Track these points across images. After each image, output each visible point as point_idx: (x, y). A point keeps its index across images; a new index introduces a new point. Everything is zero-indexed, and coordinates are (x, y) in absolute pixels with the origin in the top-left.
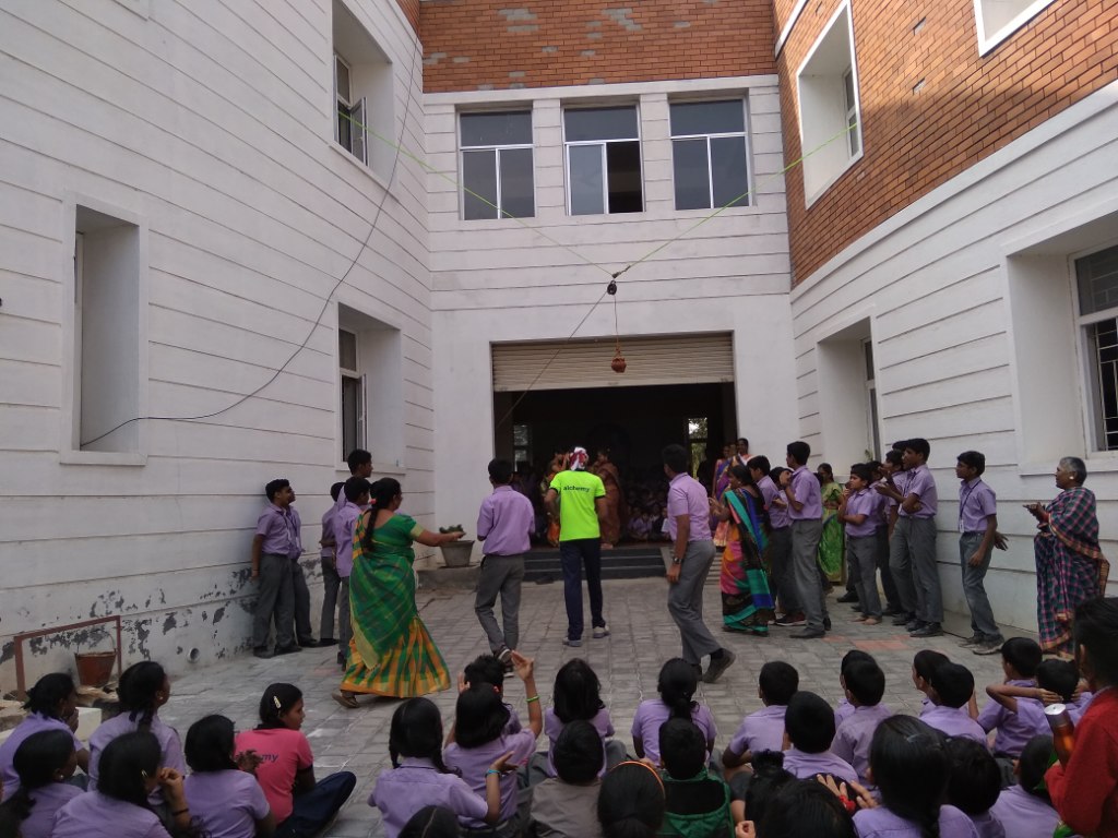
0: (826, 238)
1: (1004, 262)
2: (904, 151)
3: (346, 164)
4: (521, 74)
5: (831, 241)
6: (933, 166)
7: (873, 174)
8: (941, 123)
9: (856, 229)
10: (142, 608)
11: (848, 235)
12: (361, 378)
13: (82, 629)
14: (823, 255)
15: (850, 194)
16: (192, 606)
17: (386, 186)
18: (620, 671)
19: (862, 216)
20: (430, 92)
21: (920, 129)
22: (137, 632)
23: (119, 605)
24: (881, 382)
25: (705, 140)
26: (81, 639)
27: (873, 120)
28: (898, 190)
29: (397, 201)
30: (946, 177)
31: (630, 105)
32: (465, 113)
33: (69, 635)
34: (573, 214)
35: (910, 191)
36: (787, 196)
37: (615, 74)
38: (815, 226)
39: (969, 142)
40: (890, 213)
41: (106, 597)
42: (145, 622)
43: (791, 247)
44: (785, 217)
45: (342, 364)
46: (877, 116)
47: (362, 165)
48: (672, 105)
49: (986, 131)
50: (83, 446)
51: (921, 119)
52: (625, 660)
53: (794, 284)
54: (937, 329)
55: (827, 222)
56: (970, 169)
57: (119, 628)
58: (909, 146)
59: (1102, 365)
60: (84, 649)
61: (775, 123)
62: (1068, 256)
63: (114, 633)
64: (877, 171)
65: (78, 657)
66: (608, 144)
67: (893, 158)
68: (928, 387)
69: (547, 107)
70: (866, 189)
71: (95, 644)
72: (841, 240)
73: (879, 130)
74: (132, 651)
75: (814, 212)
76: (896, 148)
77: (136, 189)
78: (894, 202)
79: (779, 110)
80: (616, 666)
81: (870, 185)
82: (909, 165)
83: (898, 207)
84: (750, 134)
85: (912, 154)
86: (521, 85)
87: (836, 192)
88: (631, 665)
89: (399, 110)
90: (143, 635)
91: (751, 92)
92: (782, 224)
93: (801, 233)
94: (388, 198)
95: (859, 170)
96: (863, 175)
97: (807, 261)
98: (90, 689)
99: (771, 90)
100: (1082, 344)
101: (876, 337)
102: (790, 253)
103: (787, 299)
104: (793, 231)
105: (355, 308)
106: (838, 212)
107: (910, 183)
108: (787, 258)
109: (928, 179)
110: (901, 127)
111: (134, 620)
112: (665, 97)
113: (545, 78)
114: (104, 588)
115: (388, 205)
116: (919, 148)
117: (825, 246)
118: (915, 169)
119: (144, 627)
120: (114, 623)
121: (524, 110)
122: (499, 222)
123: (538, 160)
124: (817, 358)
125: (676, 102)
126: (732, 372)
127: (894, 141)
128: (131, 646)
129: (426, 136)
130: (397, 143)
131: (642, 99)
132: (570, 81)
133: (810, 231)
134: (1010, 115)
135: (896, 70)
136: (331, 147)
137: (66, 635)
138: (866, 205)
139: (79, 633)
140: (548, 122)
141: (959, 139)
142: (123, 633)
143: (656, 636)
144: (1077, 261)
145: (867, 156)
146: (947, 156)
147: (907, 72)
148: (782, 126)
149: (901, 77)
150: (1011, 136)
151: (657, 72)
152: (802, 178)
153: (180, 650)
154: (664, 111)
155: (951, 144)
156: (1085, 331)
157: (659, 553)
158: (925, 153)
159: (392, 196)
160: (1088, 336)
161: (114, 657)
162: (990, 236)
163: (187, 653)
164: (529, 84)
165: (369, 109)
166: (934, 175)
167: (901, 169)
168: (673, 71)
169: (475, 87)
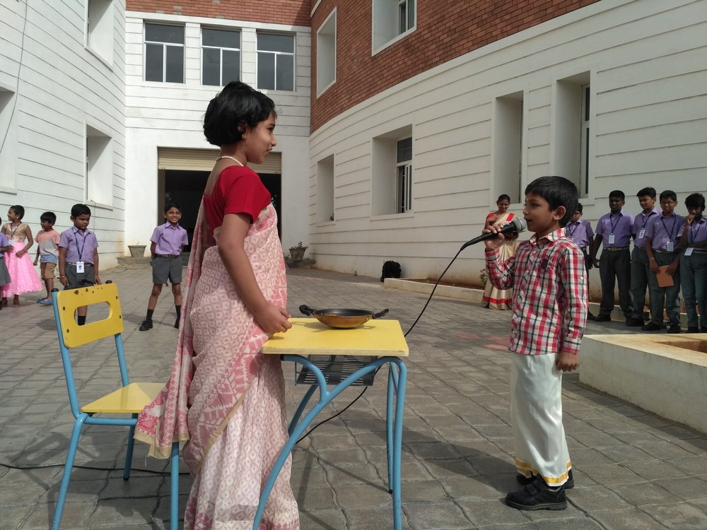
2: (348, 85)
3: (91, 56)
4: (180, 8)
6: (356, 95)
7: (339, 92)
8: (360, 78)
14: (321, 122)
15: (331, 98)
19: (334, 109)
20: (130, 10)
21: (354, 79)
25: (274, 54)
27: (340, 68)
28: (346, 102)
29: (112, 71)
30: (359, 101)
31: (237, 32)
32: (148, 24)
34: (203, 85)
35: (349, 103)
36: (311, 90)
37: (230, 15)
39: (367, 89)
40: (343, 110)
43: (311, 114)
44: (309, 99)
48: (258, 35)
49: (371, 87)
53: (312, 132)
55: (323, 107)
56: (366, 100)
62: (395, 140)
66: (224, 51)
67: (345, 87)
69: (193, 26)
70: (336, 97)
72: (327, 117)
73: (342, 73)
75: (321, 100)
76: (346, 83)
78: (344, 106)
84: (296, 55)
85: (351, 88)
86: (180, 13)
87: (326, 95)
91: (298, 34)
93: (315, 109)
95: (335, 88)
97: (316, 123)
99: (307, 35)
100: (397, 174)
101: (335, 163)
102: (311, 117)
103: (308, 139)
104: (312, 107)
105: (93, 127)
106: (327, 104)
107: (349, 100)
108: (309, 119)
109: (354, 100)
110: (348, 75)
112: (255, 30)
116: (353, 86)
117: (322, 118)
118: (351, 95)
121: (181, 27)
122: (164, 84)
123: (187, 53)
124: (316, 170)
126: (280, 170)
127: (346, 80)
129: (126, 34)
131: (243, 30)
132: (206, 16)
133: (318, 109)
134: (378, 83)
135: (349, 50)
136: (86, 49)
138: (336, 104)
140: (193, 35)
144: (398, 142)
145: (337, 83)
146: (360, 93)
147: (352, 52)
150: (377, 91)
151: (251, 16)
152: (316, 83)
154: (254, 38)
155: (362, 88)
156: (398, 169)
158: (354, 89)
159: (110, 69)
160: (400, 171)
164: (184, 14)
167: (347, 93)
168: (259, 17)
169: (154, 11)
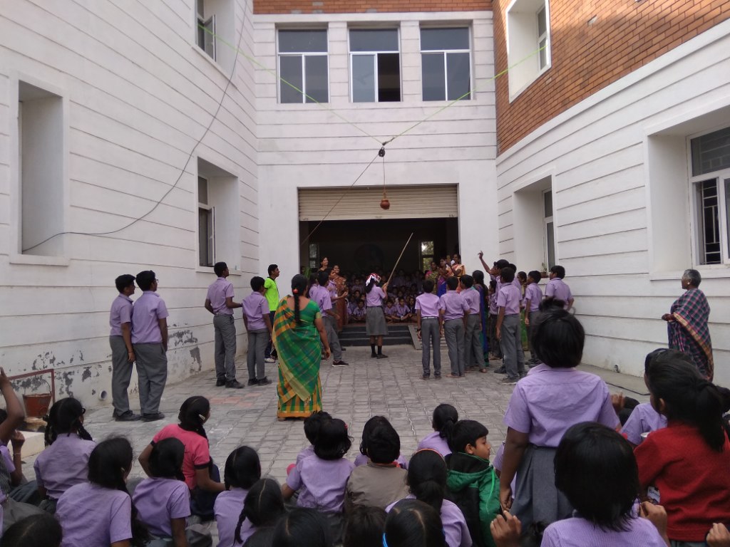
0: (523, 122)
1: (646, 140)
2: (580, 64)
3: (203, 61)
4: (320, 4)
5: (526, 124)
6: (599, 75)
7: (557, 80)
8: (606, 46)
9: (544, 116)
10: (68, 364)
11: (538, 121)
12: (211, 210)
13: (27, 378)
14: (521, 133)
15: (541, 93)
16: (102, 362)
17: (229, 77)
18: (394, 406)
19: (549, 107)
20: (258, 13)
21: (592, 50)
22: (64, 380)
23: (52, 361)
24: (557, 218)
25: (443, 54)
26: (26, 385)
27: (559, 42)
28: (575, 91)
29: (236, 88)
30: (608, 82)
31: (394, 28)
32: (282, 29)
33: (18, 382)
34: (354, 101)
35: (583, 91)
36: (496, 94)
37: (384, 6)
38: (515, 114)
39: (626, 59)
40: (568, 106)
41: (43, 356)
42: (70, 373)
43: (497, 128)
44: (494, 108)
45: (200, 200)
46: (562, 41)
47: (212, 61)
48: (422, 30)
49: (638, 51)
50: (23, 252)
51: (593, 43)
52: (395, 398)
53: (499, 153)
54: (597, 183)
55: (524, 111)
56: (624, 78)
57: (53, 377)
58: (584, 61)
59: (705, 209)
60: (29, 392)
61: (489, 44)
62: (686, 137)
63: (49, 381)
64: (560, 78)
65: (25, 397)
66: (379, 55)
67: (572, 69)
68: (590, 222)
69: (338, 26)
70: (552, 90)
71: (36, 388)
72: (533, 124)
73: (563, 50)
74: (62, 393)
75: (515, 105)
76: (575, 62)
77: (61, 71)
78: (571, 98)
79: (492, 36)
80: (390, 403)
81: (556, 87)
82: (582, 74)
83: (574, 102)
84: (473, 51)
85: (585, 66)
86: (321, 11)
87: (530, 92)
88: (400, 402)
89: (238, 25)
90: (69, 382)
91: (475, 22)
92: (492, 113)
93: (506, 119)
94: (230, 85)
95: (548, 76)
96: (550, 80)
97: (509, 138)
98: (35, 419)
99: (488, 22)
100: (693, 195)
101: (555, 189)
102: (497, 132)
103: (494, 163)
104: (499, 117)
105: (209, 161)
106: (532, 105)
107: (583, 86)
108: (494, 136)
109: (596, 84)
110: (578, 48)
111: (62, 372)
112: (418, 24)
113: (337, 7)
114: (41, 350)
115: (230, 91)
116: (590, 63)
117: (522, 127)
118: (587, 77)
119: (69, 377)
120: (50, 374)
121: (322, 29)
122: (304, 105)
123: (331, 63)
124: (514, 203)
125: (425, 27)
126: (457, 211)
127: (573, 57)
128: (61, 390)
129: (255, 45)
130: (236, 47)
131: (402, 24)
132: (354, 11)
133: (512, 117)
134: (655, 41)
135: (577, 9)
136: (193, 48)
137: (16, 382)
138: (551, 100)
139: (25, 381)
140: (338, 38)
141: (619, 56)
142: (56, 381)
143: (412, 383)
144: (692, 141)
145: (554, 67)
146: (610, 68)
147: (584, 11)
148: (494, 46)
149: (580, 14)
150: (655, 55)
152: (508, 82)
153: (94, 392)
154: (416, 33)
155: (613, 60)
156: (695, 186)
157: (407, 328)
158: (595, 65)
159: (233, 85)
160: (697, 190)
161: (50, 397)
162: (637, 122)
163: (99, 394)
164: (326, 11)
165: (217, 23)
166: (600, 80)
167: (577, 77)
168: (423, 6)
169: (288, 12)
